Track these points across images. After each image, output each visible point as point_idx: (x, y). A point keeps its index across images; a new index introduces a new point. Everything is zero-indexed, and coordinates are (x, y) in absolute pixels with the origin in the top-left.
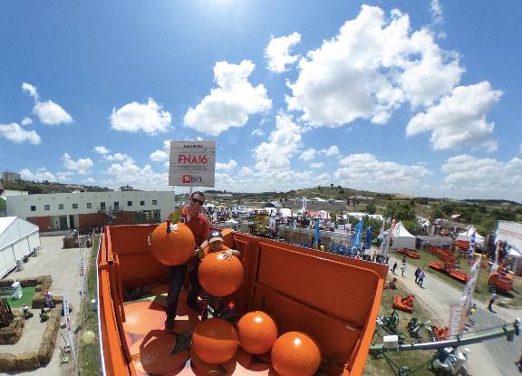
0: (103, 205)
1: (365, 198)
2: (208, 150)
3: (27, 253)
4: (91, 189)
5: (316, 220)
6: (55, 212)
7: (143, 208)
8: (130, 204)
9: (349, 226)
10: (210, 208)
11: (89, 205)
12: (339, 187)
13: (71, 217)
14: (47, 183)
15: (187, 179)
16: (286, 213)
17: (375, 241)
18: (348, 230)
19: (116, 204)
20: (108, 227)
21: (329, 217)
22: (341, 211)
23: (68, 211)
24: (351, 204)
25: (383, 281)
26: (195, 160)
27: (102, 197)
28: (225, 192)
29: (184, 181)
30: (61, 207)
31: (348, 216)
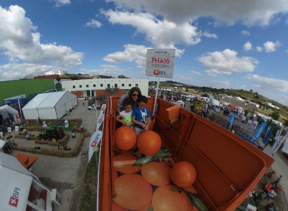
0: (109, 85)
1: (273, 106)
2: (170, 55)
3: (71, 108)
4: (103, 77)
5: (234, 112)
6: (84, 88)
7: (130, 88)
8: (123, 85)
9: (256, 123)
10: (169, 92)
11: (102, 85)
12: (256, 93)
13: (92, 91)
14: (80, 74)
15: (156, 72)
16: (216, 103)
17: (271, 140)
18: (254, 125)
19: (116, 85)
20: (111, 97)
21: (244, 113)
22: (254, 110)
23: (91, 88)
24: (262, 108)
25: (267, 168)
26: (162, 61)
27: (108, 81)
28: (179, 83)
29: (155, 74)
30: (87, 86)
31: (257, 116)
